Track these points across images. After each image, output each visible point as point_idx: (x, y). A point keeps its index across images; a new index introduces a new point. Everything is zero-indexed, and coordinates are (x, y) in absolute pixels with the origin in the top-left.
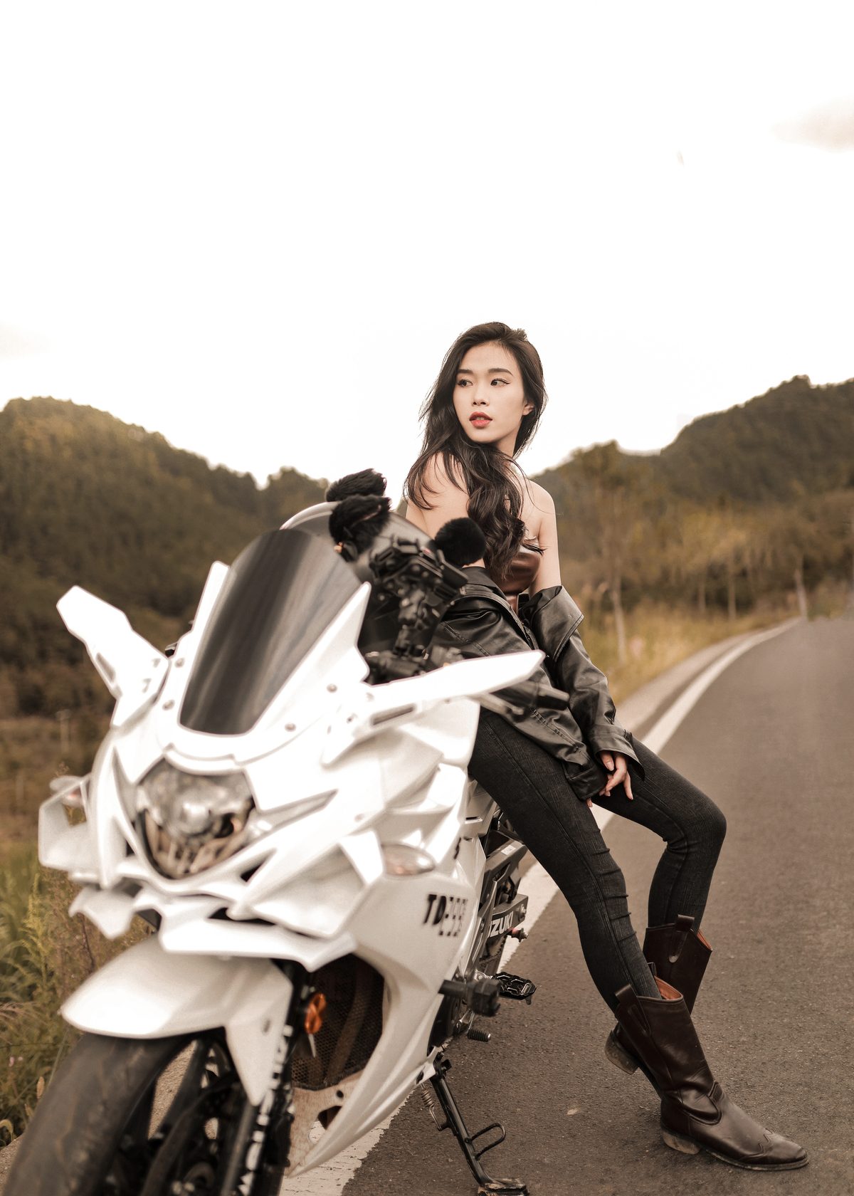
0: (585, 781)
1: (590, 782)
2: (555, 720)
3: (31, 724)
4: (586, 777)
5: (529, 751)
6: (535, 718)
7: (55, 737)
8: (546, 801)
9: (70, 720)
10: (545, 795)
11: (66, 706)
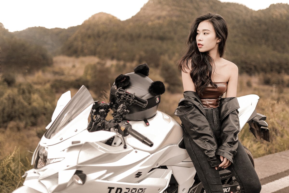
0: (212, 162)
1: (213, 163)
2: (206, 141)
3: (266, 87)
4: (212, 161)
5: (197, 149)
6: (200, 139)
7: (272, 91)
8: (200, 165)
9: (276, 88)
10: (200, 162)
11: (276, 84)
